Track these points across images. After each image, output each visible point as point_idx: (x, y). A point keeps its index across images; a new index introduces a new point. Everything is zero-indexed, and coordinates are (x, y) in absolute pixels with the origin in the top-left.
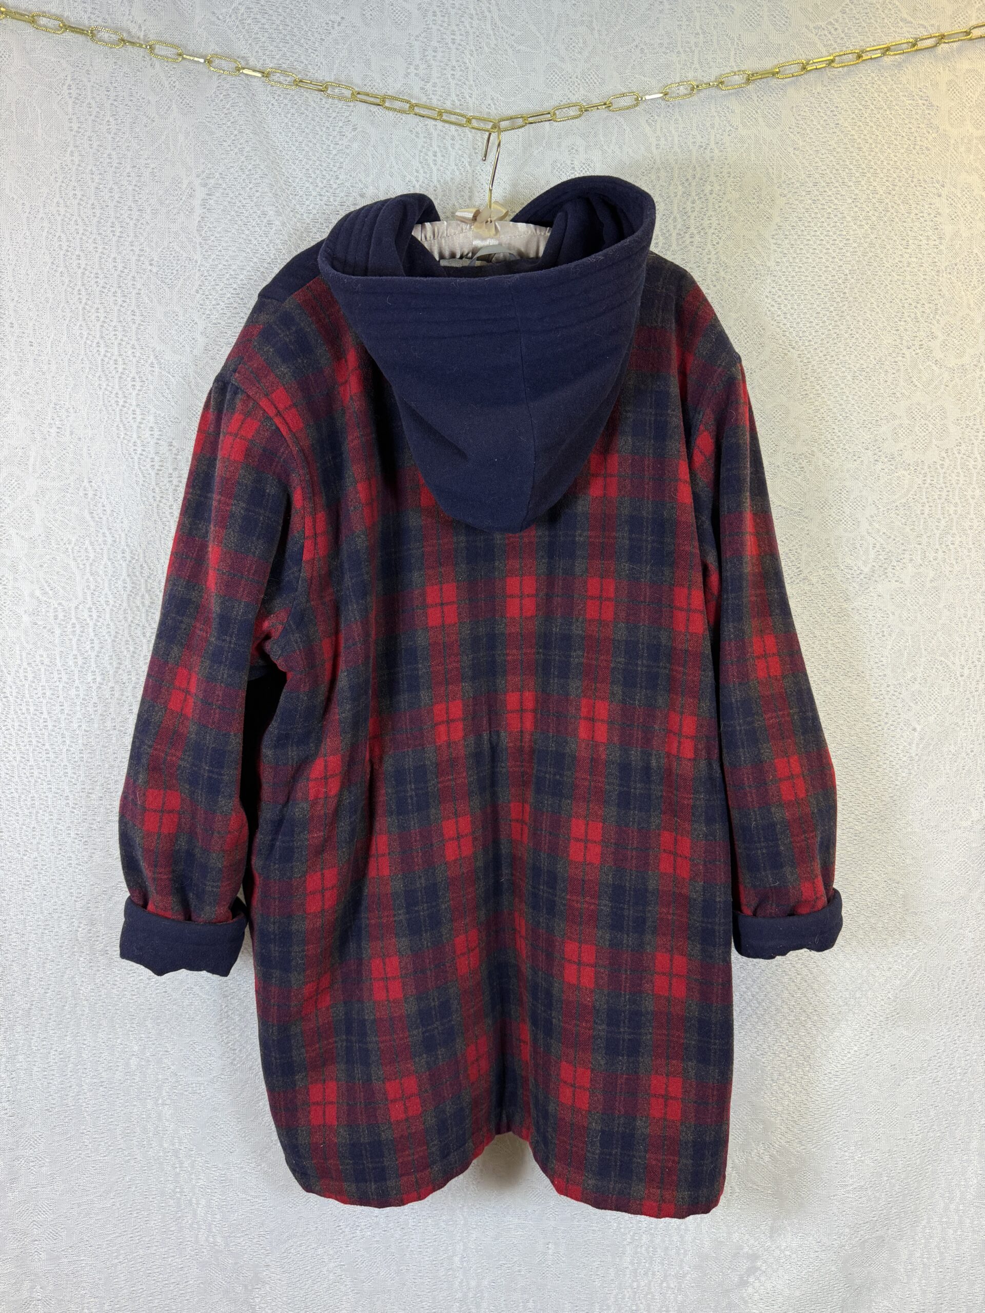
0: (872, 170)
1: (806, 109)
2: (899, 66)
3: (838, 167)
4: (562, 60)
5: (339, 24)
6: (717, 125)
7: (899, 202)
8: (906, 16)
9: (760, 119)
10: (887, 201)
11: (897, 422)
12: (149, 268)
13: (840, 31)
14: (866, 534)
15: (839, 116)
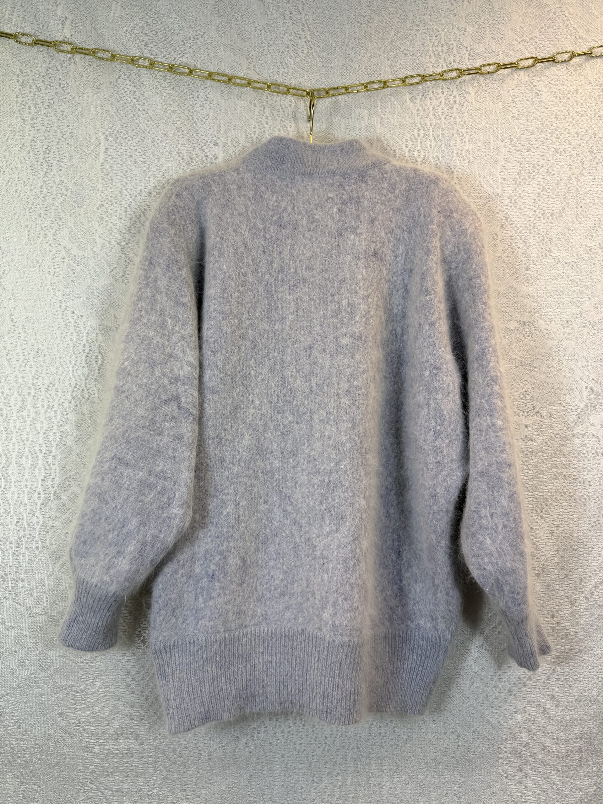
0: (567, 130)
1: (519, 91)
2: (580, 65)
3: (543, 128)
4: (351, 60)
5: (202, 37)
6: (458, 102)
7: (587, 151)
8: (582, 34)
9: (488, 98)
10: (579, 150)
11: (597, 299)
12: (65, 193)
13: (539, 42)
14: (579, 379)
15: (542, 96)
